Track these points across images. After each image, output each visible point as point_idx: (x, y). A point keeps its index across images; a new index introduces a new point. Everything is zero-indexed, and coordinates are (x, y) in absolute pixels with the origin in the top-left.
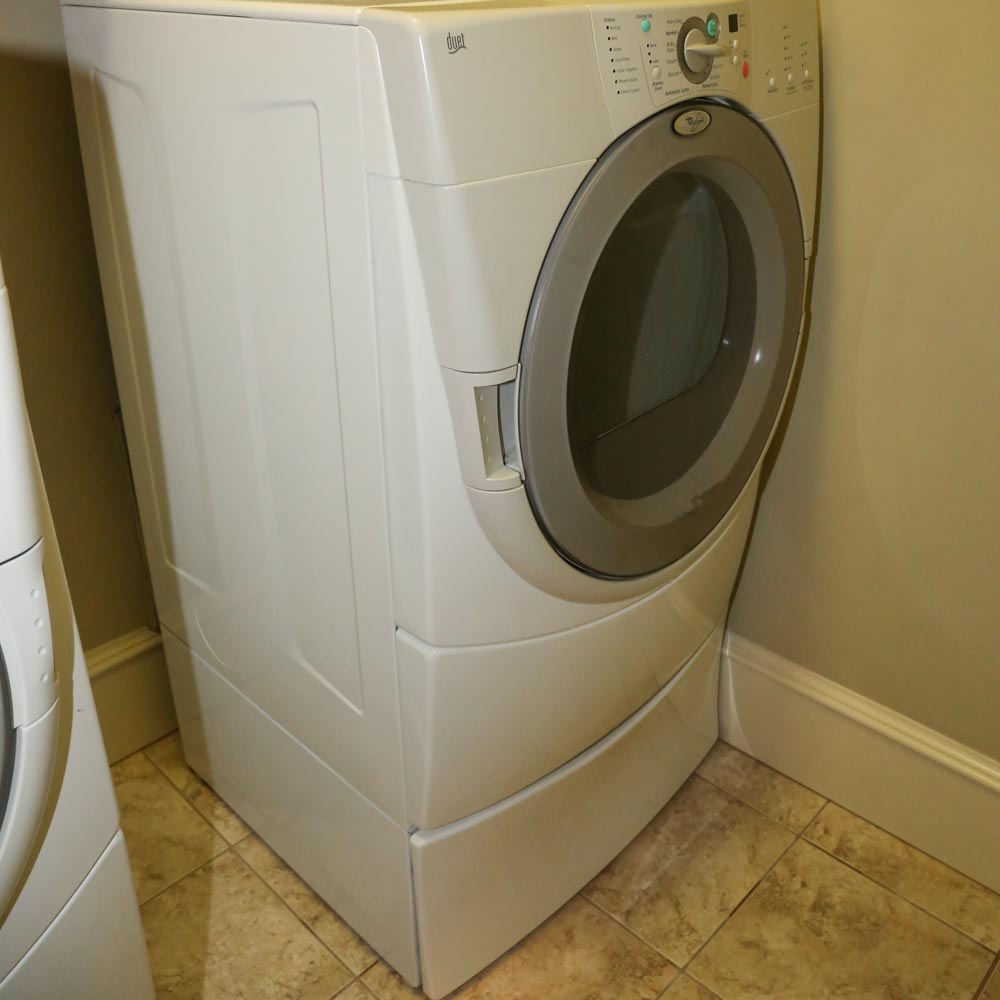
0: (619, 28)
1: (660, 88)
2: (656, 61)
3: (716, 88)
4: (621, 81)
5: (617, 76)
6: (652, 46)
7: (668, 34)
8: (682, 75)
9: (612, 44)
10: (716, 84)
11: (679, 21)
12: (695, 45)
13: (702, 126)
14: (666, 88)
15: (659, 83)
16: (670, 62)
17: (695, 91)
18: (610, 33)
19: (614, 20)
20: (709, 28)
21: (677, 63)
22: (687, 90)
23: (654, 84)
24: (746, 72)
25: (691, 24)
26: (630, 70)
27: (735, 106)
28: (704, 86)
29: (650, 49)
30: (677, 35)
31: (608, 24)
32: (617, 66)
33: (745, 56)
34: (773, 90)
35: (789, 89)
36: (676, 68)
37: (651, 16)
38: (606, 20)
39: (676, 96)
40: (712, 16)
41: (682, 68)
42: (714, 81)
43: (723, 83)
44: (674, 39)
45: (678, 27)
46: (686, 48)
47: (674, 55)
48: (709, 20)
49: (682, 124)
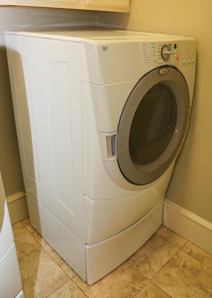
0: (146, 46)
2: (155, 55)
5: (145, 59)
7: (159, 48)
8: (162, 59)
9: (144, 50)
10: (170, 62)
11: (161, 45)
12: (165, 51)
13: (166, 72)
14: (158, 62)
15: (156, 61)
16: (159, 56)
17: (165, 63)
18: (144, 48)
19: (145, 44)
20: (169, 47)
21: (161, 56)
22: (163, 63)
23: (154, 61)
24: (178, 59)
25: (165, 46)
26: (149, 57)
27: (174, 68)
28: (167, 62)
29: (154, 52)
30: (161, 49)
31: (144, 45)
32: (146, 56)
33: (178, 55)
34: (184, 64)
35: (188, 64)
36: (160, 57)
37: (155, 44)
38: (143, 44)
39: (160, 64)
40: (170, 44)
41: (162, 58)
42: (170, 61)
43: (172, 62)
44: (160, 50)
45: (161, 47)
46: (163, 52)
47: (160, 54)
48: (169, 45)
49: (161, 72)
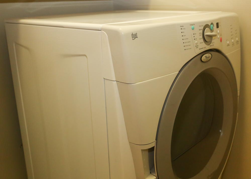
0: (185, 29)
1: (197, 48)
2: (196, 39)
3: (213, 46)
4: (186, 46)
5: (185, 44)
6: (195, 34)
7: (199, 30)
8: (204, 43)
9: (183, 34)
10: (213, 45)
11: (202, 26)
12: (208, 33)
13: (210, 58)
14: (200, 47)
15: (197, 46)
16: (200, 39)
17: (208, 48)
18: (182, 30)
19: (183, 26)
20: (211, 27)
21: (202, 39)
22: (205, 47)
23: (196, 46)
24: (221, 41)
25: (207, 26)
26: (189, 42)
27: (217, 51)
28: (210, 46)
29: (194, 35)
30: (202, 30)
31: (181, 28)
32: (184, 41)
33: (221, 35)
34: (228, 45)
35: (233, 44)
36: (202, 41)
37: (194, 24)
38: (181, 26)
39: (203, 49)
40: (212, 24)
42: (213, 44)
43: (215, 44)
44: (201, 31)
45: (202, 28)
46: (205, 34)
47: (201, 37)
48: (211, 24)
49: (204, 58)
